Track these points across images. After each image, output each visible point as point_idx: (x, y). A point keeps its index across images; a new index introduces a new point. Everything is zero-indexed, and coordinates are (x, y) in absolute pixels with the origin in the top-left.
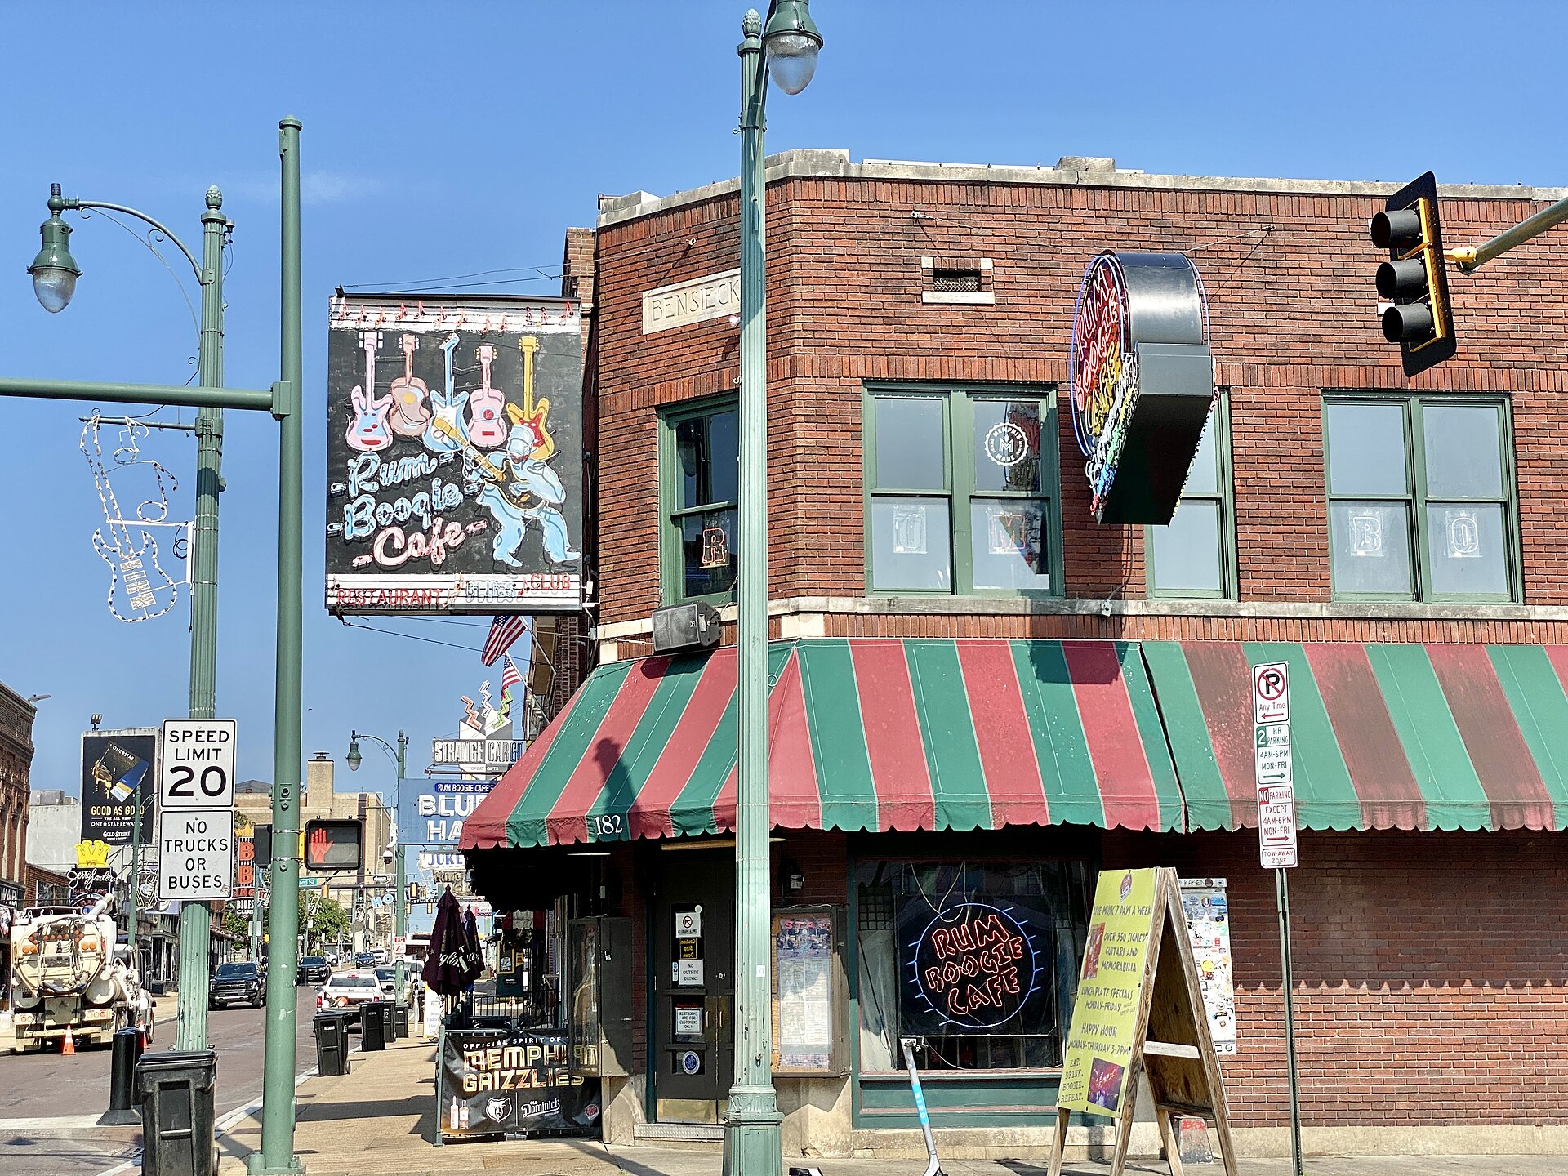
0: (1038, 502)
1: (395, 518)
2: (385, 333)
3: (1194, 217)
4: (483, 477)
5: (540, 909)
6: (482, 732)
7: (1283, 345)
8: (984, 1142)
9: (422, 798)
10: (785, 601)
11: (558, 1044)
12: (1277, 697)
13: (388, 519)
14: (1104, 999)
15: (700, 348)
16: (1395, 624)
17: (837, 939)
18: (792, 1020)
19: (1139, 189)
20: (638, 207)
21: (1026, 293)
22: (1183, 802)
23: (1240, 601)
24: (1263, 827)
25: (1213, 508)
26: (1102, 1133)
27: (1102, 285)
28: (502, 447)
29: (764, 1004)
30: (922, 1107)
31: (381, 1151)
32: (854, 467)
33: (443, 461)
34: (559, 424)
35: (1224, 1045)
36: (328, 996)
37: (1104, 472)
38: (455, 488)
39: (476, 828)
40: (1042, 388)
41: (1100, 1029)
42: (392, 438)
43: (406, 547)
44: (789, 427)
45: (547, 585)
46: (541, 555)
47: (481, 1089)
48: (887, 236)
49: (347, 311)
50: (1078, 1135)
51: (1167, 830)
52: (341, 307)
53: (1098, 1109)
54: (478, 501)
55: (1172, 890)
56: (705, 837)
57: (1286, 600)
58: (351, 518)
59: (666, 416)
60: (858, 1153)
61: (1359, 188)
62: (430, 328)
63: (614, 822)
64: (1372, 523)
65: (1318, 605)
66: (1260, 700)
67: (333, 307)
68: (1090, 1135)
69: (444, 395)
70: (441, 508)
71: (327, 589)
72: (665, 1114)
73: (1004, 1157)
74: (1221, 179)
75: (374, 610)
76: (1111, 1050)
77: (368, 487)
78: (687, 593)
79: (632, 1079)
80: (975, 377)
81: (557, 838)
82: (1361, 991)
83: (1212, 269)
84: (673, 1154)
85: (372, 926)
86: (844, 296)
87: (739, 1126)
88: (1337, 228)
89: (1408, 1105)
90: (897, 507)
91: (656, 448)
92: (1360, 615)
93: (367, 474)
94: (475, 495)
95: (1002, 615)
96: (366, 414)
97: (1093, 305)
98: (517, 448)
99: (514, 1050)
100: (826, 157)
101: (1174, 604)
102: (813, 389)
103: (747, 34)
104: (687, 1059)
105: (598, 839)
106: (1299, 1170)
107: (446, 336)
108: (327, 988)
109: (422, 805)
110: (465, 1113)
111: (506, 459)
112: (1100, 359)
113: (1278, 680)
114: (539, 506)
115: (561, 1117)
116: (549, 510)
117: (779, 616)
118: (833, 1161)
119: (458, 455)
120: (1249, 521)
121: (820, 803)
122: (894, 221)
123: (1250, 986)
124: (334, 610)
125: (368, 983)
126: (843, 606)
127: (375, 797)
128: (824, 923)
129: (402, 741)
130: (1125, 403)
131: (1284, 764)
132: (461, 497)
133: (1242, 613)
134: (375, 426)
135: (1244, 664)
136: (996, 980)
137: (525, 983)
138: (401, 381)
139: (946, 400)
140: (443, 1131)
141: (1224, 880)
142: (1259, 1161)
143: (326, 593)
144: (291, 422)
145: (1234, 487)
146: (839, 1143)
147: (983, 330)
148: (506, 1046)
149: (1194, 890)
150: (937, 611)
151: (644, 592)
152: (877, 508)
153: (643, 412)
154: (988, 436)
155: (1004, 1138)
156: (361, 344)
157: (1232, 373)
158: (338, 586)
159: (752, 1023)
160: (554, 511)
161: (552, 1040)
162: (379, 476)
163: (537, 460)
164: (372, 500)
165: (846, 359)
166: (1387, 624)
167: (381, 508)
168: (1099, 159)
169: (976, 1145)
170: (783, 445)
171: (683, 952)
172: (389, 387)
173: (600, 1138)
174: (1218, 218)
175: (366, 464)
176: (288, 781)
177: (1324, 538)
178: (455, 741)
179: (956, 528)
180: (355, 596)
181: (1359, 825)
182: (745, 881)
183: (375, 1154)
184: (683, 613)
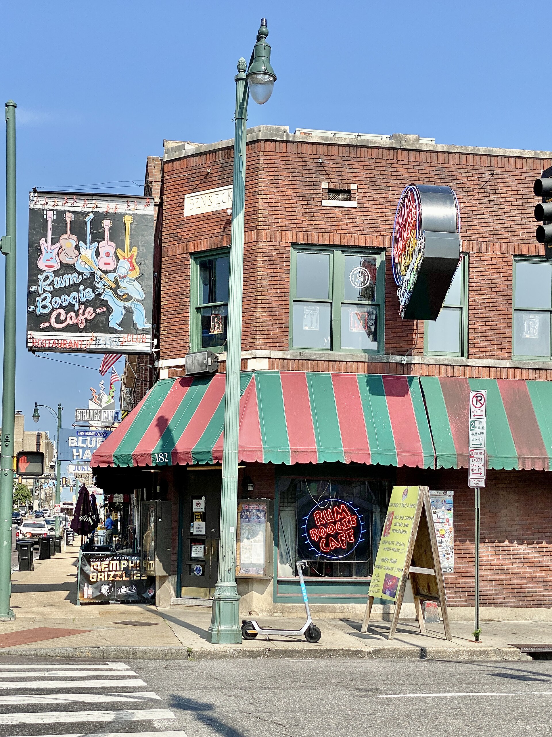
0: (374, 306)
1: (61, 304)
2: (57, 212)
3: (457, 166)
4: (104, 285)
5: (127, 493)
6: (100, 406)
7: (497, 233)
8: (334, 610)
9: (70, 438)
10: (250, 352)
11: (136, 560)
12: (481, 407)
13: (57, 305)
14: (392, 546)
15: (212, 224)
16: (541, 372)
17: (269, 515)
18: (246, 552)
19: (430, 151)
20: (184, 151)
21: (373, 202)
22: (435, 455)
23: (468, 358)
24: (471, 468)
25: (458, 312)
26: (389, 608)
27: (409, 201)
28: (114, 271)
29: (233, 545)
30: (305, 594)
31: (51, 608)
32: (286, 287)
33: (85, 277)
34: (142, 260)
35: (448, 569)
36: (22, 532)
37: (406, 294)
38: (91, 290)
39: (98, 457)
40: (378, 250)
41: (389, 561)
42: (60, 265)
43: (66, 319)
44: (254, 266)
45: (135, 340)
46: (132, 325)
47: (99, 580)
48: (306, 171)
49: (38, 200)
50: (378, 608)
51: (427, 468)
52: (35, 198)
53: (387, 597)
54: (102, 297)
55: (426, 496)
56: (207, 464)
57: (490, 358)
58: (40, 304)
59: (195, 258)
60: (275, 614)
61: (538, 154)
62: (79, 209)
63: (164, 456)
64: (534, 322)
65: (506, 361)
66: (473, 408)
67: (31, 197)
68: (384, 608)
69: (86, 244)
70: (84, 300)
71: (27, 339)
72: (185, 594)
73: (343, 617)
74: (471, 148)
75: (50, 350)
76: (394, 570)
77: (48, 288)
78: (203, 346)
79: (170, 577)
80: (346, 244)
81: (137, 463)
82: (514, 545)
83: (464, 193)
84: (189, 612)
85: (42, 498)
86: (284, 201)
87: (220, 601)
88: (526, 174)
89: (532, 598)
90: (306, 307)
91: (189, 274)
92: (525, 366)
93: (48, 282)
94: (100, 294)
95: (354, 362)
96: (47, 252)
97: (404, 210)
98: (121, 271)
99: (115, 562)
100: (278, 130)
101: (437, 359)
102: (267, 247)
103: (239, 70)
104: (196, 569)
105: (157, 464)
106: (477, 627)
107: (87, 214)
108: (21, 528)
109: (70, 441)
110: (91, 591)
111: (116, 277)
112: (407, 238)
113: (482, 398)
114: (131, 301)
115: (136, 594)
116: (136, 303)
117: (247, 359)
118: (263, 618)
119: (92, 274)
120: (475, 319)
121: (263, 450)
122: (310, 164)
123: (463, 541)
124: (31, 349)
125: (41, 526)
126: (277, 355)
127: (45, 434)
128: (263, 507)
129: (60, 409)
130: (417, 261)
131: (482, 439)
132: (93, 295)
133: (469, 364)
134: (51, 258)
135: (468, 389)
136: (343, 535)
137: (119, 528)
138: (64, 236)
139: (331, 255)
140: (81, 599)
141: (453, 492)
142: (462, 622)
143: (27, 341)
144: (11, 256)
145: (469, 302)
146: (267, 610)
147: (351, 220)
148: (111, 560)
149: (438, 496)
150: (323, 359)
151: (182, 345)
152: (296, 307)
153: (184, 256)
154: (351, 273)
155: (344, 609)
156: (45, 217)
157: (471, 246)
158: (33, 337)
159: (227, 554)
160: (139, 303)
161: (133, 558)
162: (53, 283)
163: (131, 278)
164: (50, 295)
165: (283, 233)
166: (537, 371)
167: (54, 299)
168: (412, 135)
169: (331, 612)
170: (251, 275)
171: (196, 518)
172: (59, 239)
173: (154, 604)
174: (468, 167)
175: (47, 277)
176: (8, 433)
177: (510, 328)
178: (86, 410)
179: (334, 318)
180: (41, 343)
181: (517, 468)
182: (226, 488)
183: (48, 609)
184: (200, 356)
